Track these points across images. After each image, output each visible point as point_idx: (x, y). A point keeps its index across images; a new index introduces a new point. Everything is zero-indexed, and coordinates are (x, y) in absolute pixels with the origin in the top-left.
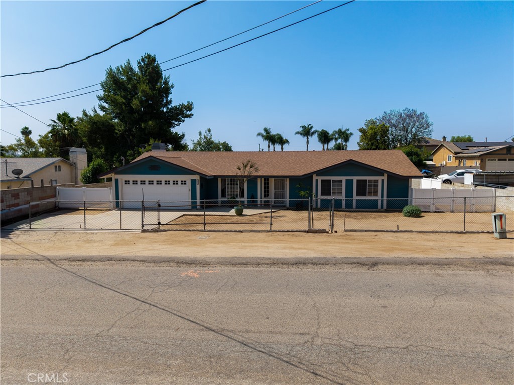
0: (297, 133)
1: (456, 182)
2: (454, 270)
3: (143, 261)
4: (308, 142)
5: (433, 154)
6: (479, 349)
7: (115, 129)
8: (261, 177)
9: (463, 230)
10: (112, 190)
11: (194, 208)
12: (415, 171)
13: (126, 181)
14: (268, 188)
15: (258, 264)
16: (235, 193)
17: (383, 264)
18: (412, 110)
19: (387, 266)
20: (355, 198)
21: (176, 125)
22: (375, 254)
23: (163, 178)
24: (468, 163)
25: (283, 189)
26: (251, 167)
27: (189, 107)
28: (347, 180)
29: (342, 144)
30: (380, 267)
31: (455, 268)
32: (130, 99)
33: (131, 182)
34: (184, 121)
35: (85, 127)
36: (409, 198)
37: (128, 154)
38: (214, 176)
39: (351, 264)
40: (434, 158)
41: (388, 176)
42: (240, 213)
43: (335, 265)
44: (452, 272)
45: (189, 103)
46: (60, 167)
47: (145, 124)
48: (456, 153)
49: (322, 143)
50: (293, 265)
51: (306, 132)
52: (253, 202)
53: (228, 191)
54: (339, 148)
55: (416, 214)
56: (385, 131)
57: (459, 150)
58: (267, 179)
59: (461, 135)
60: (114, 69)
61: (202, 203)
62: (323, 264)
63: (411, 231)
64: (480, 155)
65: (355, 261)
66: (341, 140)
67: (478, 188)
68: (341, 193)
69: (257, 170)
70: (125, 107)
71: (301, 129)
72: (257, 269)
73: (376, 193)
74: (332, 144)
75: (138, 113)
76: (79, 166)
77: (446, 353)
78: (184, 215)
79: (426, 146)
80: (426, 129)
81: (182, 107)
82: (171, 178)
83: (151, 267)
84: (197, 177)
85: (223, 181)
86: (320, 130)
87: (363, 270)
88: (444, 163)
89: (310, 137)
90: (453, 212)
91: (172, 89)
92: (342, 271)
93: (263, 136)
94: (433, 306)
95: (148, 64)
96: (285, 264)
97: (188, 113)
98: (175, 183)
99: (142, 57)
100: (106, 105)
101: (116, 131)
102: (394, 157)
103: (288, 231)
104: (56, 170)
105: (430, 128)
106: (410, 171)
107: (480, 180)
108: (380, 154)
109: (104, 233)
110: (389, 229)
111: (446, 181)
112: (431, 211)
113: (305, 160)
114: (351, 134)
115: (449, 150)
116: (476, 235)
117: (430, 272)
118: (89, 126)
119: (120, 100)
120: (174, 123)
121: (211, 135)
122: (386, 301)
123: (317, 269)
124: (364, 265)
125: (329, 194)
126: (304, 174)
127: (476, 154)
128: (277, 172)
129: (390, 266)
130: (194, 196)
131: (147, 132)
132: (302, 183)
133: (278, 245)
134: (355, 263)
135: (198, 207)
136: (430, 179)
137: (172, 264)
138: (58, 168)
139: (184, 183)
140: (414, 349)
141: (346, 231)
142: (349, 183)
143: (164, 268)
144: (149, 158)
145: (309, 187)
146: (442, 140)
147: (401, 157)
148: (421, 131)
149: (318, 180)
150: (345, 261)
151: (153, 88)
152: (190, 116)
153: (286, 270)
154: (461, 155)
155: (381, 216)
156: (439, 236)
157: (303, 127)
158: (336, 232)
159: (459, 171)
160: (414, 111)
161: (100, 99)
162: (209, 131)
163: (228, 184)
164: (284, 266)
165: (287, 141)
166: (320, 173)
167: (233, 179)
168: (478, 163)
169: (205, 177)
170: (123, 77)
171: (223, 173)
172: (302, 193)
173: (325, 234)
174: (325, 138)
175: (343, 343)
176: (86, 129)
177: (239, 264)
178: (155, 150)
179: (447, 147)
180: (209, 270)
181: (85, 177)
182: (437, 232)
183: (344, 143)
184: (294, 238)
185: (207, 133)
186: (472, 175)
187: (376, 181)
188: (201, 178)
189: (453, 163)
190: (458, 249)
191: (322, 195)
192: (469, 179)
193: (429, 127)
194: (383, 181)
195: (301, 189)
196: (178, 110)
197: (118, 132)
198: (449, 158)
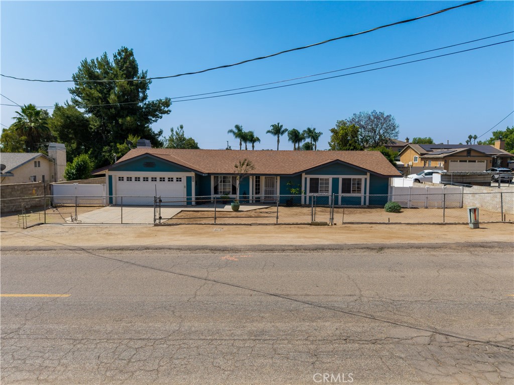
0: (268, 132)
1: (427, 181)
2: (445, 252)
3: (179, 249)
4: (278, 141)
5: (400, 154)
6: (479, 300)
7: (89, 124)
8: (253, 175)
9: (443, 222)
10: (105, 187)
11: (189, 204)
12: (394, 171)
13: (120, 178)
14: (259, 185)
15: (283, 250)
16: (227, 190)
17: (388, 248)
18: (380, 113)
19: (392, 250)
20: (340, 194)
21: (153, 121)
22: (378, 241)
23: (158, 175)
24: (433, 164)
25: (273, 187)
26: (247, 165)
27: (167, 103)
28: (333, 179)
29: (311, 143)
30: (386, 250)
31: (445, 250)
32: (107, 94)
33: (125, 179)
34: (161, 117)
35: (58, 121)
36: (389, 194)
37: (104, 150)
38: (208, 173)
39: (362, 249)
40: (401, 158)
41: (370, 174)
42: (236, 209)
43: (348, 250)
44: (444, 254)
45: (166, 99)
46: (39, 162)
47: (122, 120)
48: (422, 154)
49: (293, 142)
50: (313, 250)
51: (277, 131)
52: (245, 198)
53: (221, 188)
54: (308, 147)
55: (396, 209)
56: (355, 132)
57: (425, 152)
58: (258, 177)
59: (423, 137)
60: (89, 61)
61: (196, 199)
62: (338, 249)
63: (400, 223)
64: (444, 157)
65: (364, 246)
66: (310, 139)
67: (448, 186)
68: (328, 190)
69: (253, 168)
70: (102, 102)
71: (272, 128)
72: (284, 254)
73: (359, 190)
74: (302, 144)
75: (115, 108)
76: (58, 162)
77: (458, 302)
78: (182, 211)
79: (393, 147)
80: (392, 131)
81: (159, 103)
82: (167, 175)
83: (188, 254)
84: (192, 174)
85: (216, 178)
86: (290, 129)
87: (373, 253)
88: (410, 163)
89: (280, 135)
90: (427, 208)
91: (149, 85)
92: (356, 254)
93: (234, 133)
94: (439, 276)
95: (125, 58)
96: (306, 250)
97: (166, 109)
98: (171, 180)
99: (119, 50)
100: (79, 99)
101: (90, 126)
102: (374, 158)
103: (293, 224)
104: (36, 166)
105: (397, 130)
106: (390, 170)
107: (447, 180)
108: (360, 155)
109: (117, 228)
110: (381, 222)
111: (417, 180)
112: (408, 207)
113: (292, 159)
114: (320, 134)
115: (415, 151)
116: (454, 226)
117: (426, 254)
118: (62, 121)
119: (97, 94)
120: (151, 119)
121: (183, 132)
122: (402, 273)
123: (334, 253)
124: (373, 249)
125: (317, 192)
126: (294, 172)
127: (440, 156)
128: (269, 170)
129: (394, 250)
130: (189, 193)
131: (124, 128)
132: (291, 181)
133: (291, 235)
134: (365, 248)
135: (193, 203)
136: (402, 178)
137: (207, 251)
138: (37, 164)
139: (179, 180)
140: (436, 301)
141: (344, 223)
142: (335, 181)
143: (200, 254)
144: (145, 156)
145: (299, 185)
146: (406, 141)
147: (380, 157)
148: (388, 133)
149: (306, 179)
150: (356, 246)
151: (131, 83)
152: (167, 112)
153: (309, 254)
154: (426, 156)
155: (365, 212)
156: (425, 227)
157: (273, 126)
158: (335, 224)
159: (426, 171)
160: (382, 113)
161: (72, 92)
162: (182, 127)
163: (221, 182)
164: (306, 251)
165: (258, 140)
166: (308, 172)
167: (225, 177)
168: (442, 164)
169: (201, 174)
170: (98, 70)
171: (216, 170)
172: (293, 190)
173: (326, 226)
174: (295, 137)
175: (384, 300)
176: (59, 124)
177: (267, 250)
178: (141, 147)
179: (413, 148)
180: (244, 256)
181: (69, 173)
182: (422, 224)
183: (313, 143)
184: (301, 229)
185: (180, 129)
186: (440, 175)
187: (360, 180)
188: (196, 175)
189: (419, 163)
190: (443, 236)
191: (311, 192)
192: (437, 178)
193: (395, 129)
194: (366, 179)
195: (291, 187)
196: (155, 106)
197: (93, 127)
198: (416, 159)
